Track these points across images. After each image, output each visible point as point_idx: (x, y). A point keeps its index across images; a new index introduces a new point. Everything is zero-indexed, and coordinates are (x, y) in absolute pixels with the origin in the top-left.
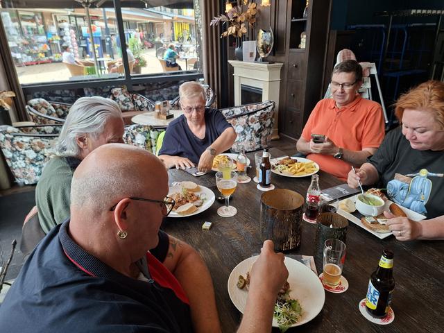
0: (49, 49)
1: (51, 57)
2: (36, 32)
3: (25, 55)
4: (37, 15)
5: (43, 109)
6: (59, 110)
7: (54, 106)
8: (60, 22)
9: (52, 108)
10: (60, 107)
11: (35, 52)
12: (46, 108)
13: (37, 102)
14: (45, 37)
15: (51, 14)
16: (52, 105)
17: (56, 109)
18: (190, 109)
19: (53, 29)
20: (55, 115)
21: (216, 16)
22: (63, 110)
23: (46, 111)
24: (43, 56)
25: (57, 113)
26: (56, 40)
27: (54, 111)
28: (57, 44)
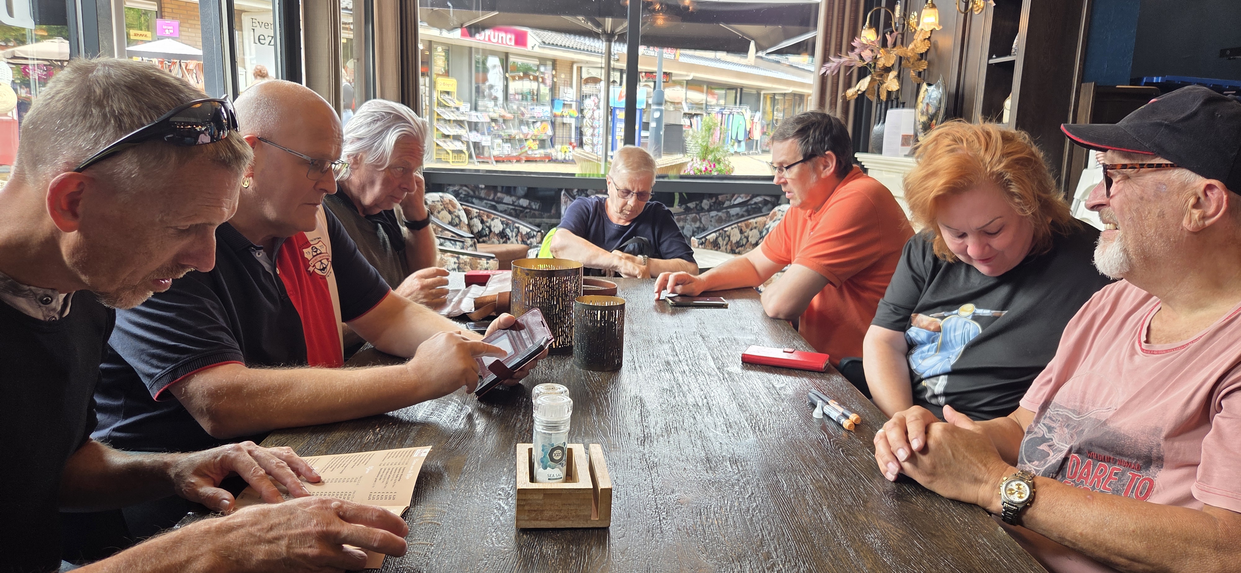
0: (550, 133)
1: (549, 151)
2: (535, 98)
3: (499, 141)
4: (545, 65)
5: (445, 213)
6: (476, 222)
7: (468, 213)
8: (587, 81)
9: (463, 215)
10: (479, 216)
11: (522, 136)
12: (450, 212)
13: (439, 199)
14: (548, 108)
15: (572, 63)
16: (465, 210)
17: (470, 219)
18: (628, 192)
19: (569, 94)
20: (466, 228)
21: (836, 56)
22: (482, 222)
23: (449, 217)
24: (535, 145)
25: (470, 226)
26: (570, 116)
27: (465, 219)
28: (570, 124)
